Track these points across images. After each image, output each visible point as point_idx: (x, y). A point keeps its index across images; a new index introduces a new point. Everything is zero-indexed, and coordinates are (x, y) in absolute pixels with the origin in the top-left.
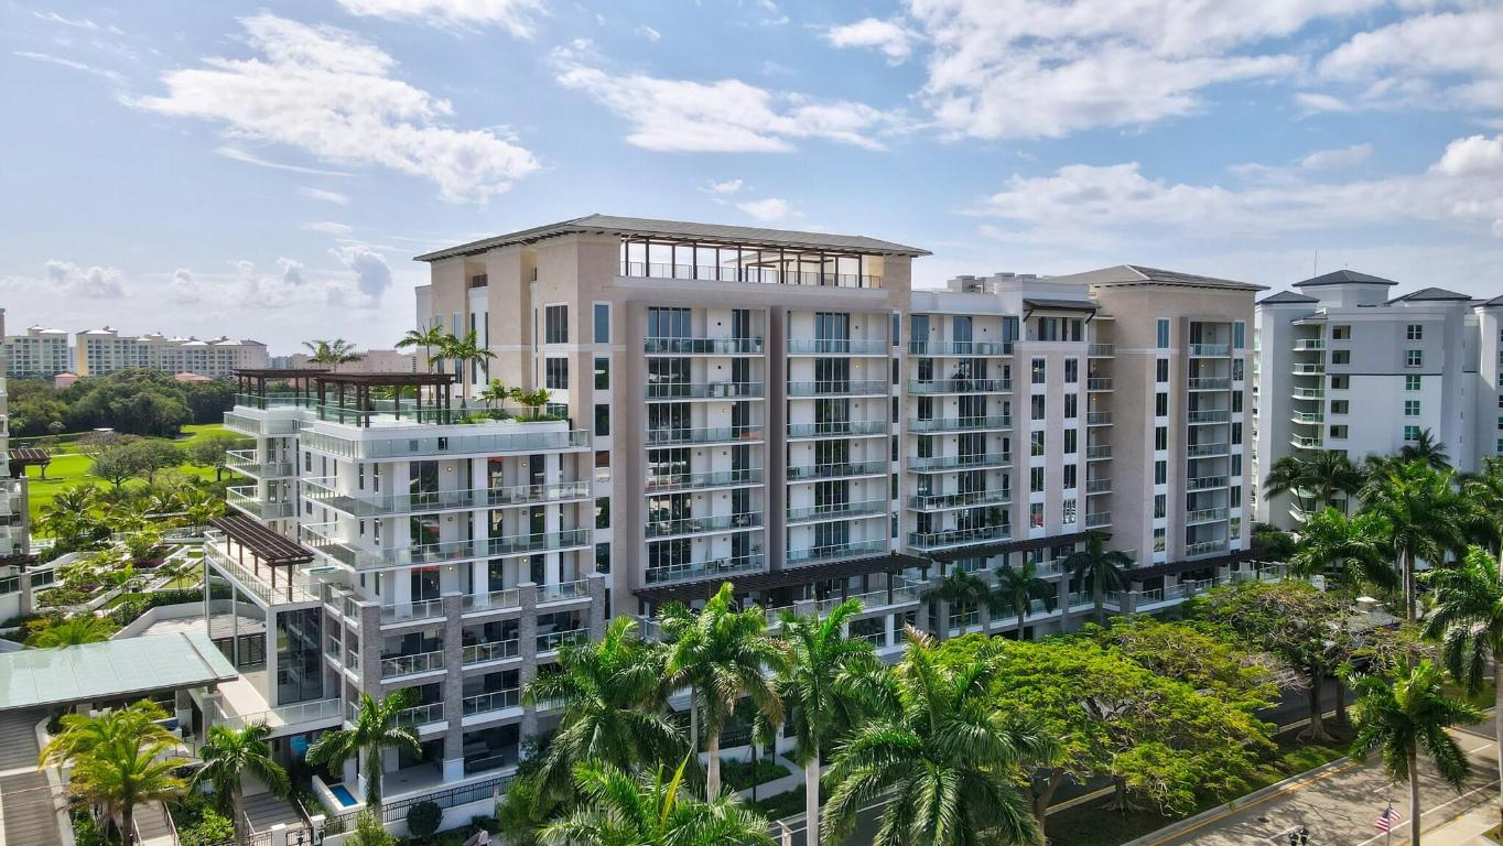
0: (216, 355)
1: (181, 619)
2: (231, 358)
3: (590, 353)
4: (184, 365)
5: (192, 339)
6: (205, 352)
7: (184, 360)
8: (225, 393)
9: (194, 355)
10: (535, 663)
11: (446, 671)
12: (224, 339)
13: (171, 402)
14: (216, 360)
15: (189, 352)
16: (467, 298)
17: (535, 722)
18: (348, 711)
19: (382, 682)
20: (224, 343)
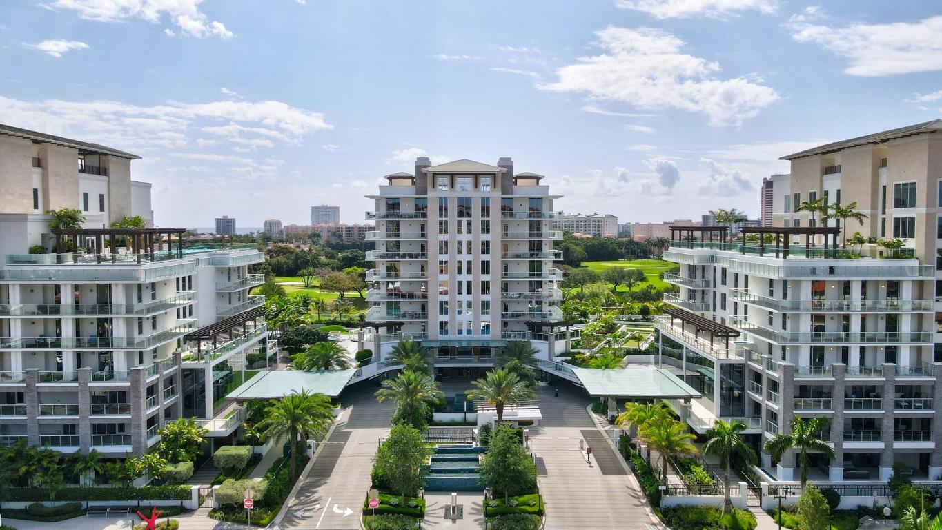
0: (592, 223)
1: (641, 363)
2: (599, 225)
3: (935, 213)
4: (575, 229)
5: (579, 214)
6: (586, 221)
7: (575, 226)
8: (600, 244)
9: (580, 223)
10: (893, 416)
11: (833, 412)
12: (596, 214)
13: (578, 249)
14: (592, 226)
15: (577, 221)
16: (821, 181)
17: (892, 455)
18: (767, 426)
19: (794, 412)
20: (596, 216)
